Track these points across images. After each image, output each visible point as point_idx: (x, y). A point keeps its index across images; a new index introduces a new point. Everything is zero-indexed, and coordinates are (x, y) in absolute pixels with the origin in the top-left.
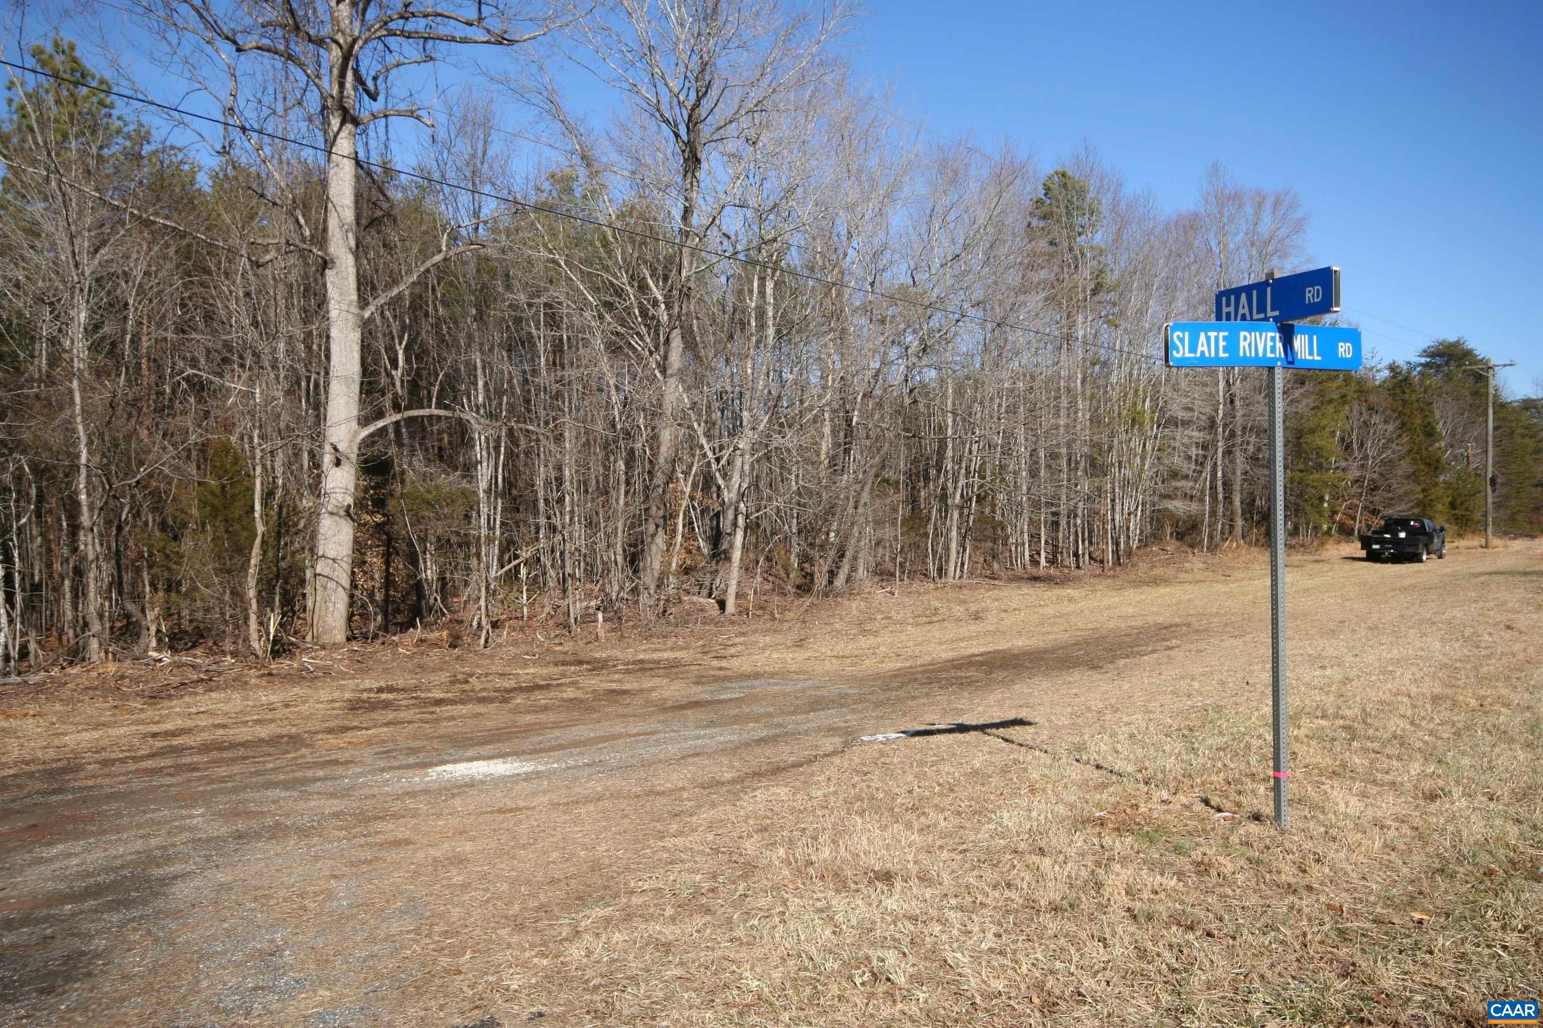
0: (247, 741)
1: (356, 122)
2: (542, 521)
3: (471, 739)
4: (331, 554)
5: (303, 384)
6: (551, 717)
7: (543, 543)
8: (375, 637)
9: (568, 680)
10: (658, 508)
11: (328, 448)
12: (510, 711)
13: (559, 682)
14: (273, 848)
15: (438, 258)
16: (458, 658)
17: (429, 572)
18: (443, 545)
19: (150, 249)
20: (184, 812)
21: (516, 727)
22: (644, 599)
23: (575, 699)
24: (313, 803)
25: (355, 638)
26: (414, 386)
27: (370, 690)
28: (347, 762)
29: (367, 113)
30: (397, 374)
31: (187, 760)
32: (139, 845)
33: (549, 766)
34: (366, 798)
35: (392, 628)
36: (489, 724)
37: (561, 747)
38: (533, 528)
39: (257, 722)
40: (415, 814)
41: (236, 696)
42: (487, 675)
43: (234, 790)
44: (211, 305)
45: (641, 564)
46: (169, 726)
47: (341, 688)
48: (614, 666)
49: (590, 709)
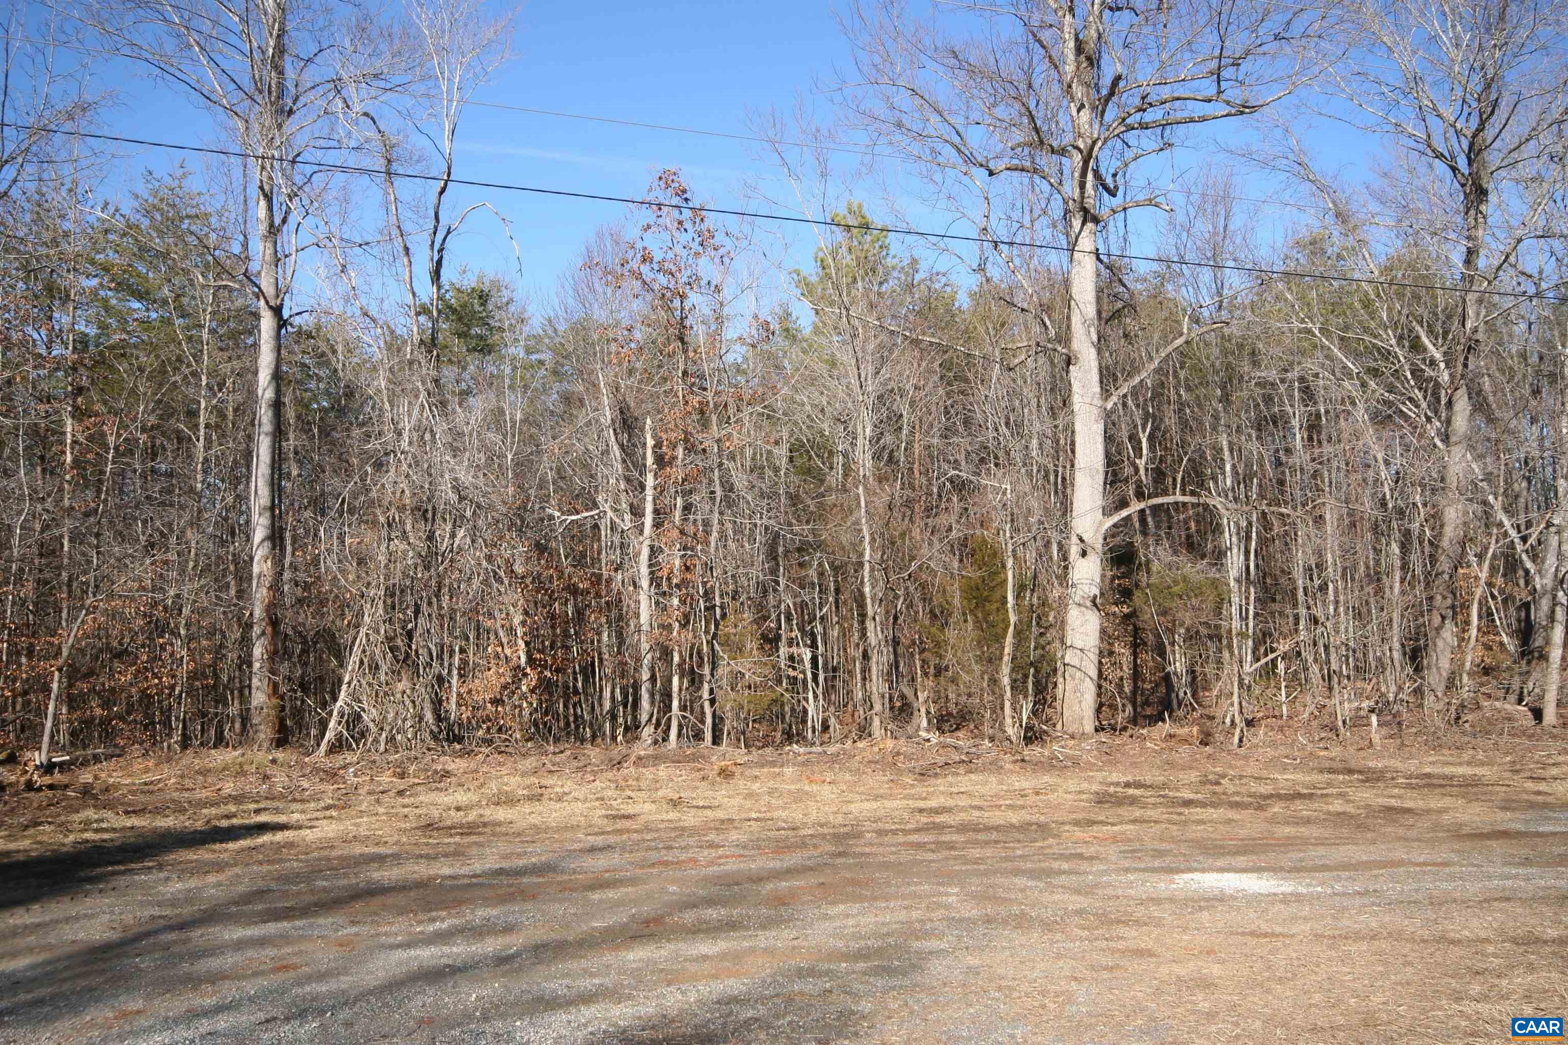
0: (999, 826)
1: (1096, 220)
2: (1302, 611)
3: (1223, 847)
4: (1079, 644)
5: (1052, 478)
6: (1314, 832)
7: (1303, 635)
8: (1124, 729)
9: (1335, 791)
10: (1444, 598)
11: (1074, 539)
12: (1266, 820)
13: (1324, 792)
14: (1018, 938)
15: (1180, 341)
16: (1209, 756)
17: (1178, 664)
18: (1192, 637)
19: (919, 365)
20: (942, 889)
21: (1274, 839)
22: (1429, 700)
23: (1344, 813)
24: (1056, 897)
25: (1103, 729)
26: (1159, 475)
27: (1117, 784)
28: (1091, 858)
29: (1107, 210)
30: (1141, 463)
31: (946, 838)
32: (902, 916)
33: (1311, 889)
34: (1109, 899)
35: (1140, 721)
36: (1243, 833)
37: (1325, 868)
38: (1291, 619)
39: (1009, 807)
40: (1159, 923)
41: (993, 779)
42: (1241, 777)
43: (986, 873)
44: (969, 410)
45: (1425, 662)
46: (933, 803)
47: (1089, 779)
48: (1393, 779)
49: (1362, 827)
